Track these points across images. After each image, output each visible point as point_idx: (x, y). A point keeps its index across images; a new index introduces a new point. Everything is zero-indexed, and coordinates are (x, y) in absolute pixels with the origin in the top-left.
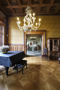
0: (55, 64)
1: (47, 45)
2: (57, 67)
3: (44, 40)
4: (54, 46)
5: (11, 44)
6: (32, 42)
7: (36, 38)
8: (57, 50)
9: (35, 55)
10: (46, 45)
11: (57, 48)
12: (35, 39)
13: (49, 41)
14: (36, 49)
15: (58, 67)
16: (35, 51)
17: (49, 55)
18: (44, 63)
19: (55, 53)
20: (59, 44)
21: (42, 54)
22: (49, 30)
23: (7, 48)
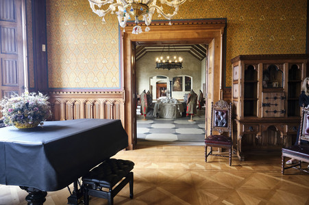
0: (266, 175)
1: (230, 89)
2: (274, 190)
3: (216, 67)
4: (261, 96)
5: (60, 90)
6: (167, 81)
7: (181, 59)
8: (278, 115)
9: (175, 137)
10: (226, 91)
11: (279, 101)
12: (179, 65)
13: (237, 72)
14: (182, 112)
15: (278, 188)
16: (179, 122)
17: (239, 137)
18: (215, 171)
19: (265, 127)
20: (285, 85)
21: (209, 134)
22: (242, 18)
23: (37, 105)
